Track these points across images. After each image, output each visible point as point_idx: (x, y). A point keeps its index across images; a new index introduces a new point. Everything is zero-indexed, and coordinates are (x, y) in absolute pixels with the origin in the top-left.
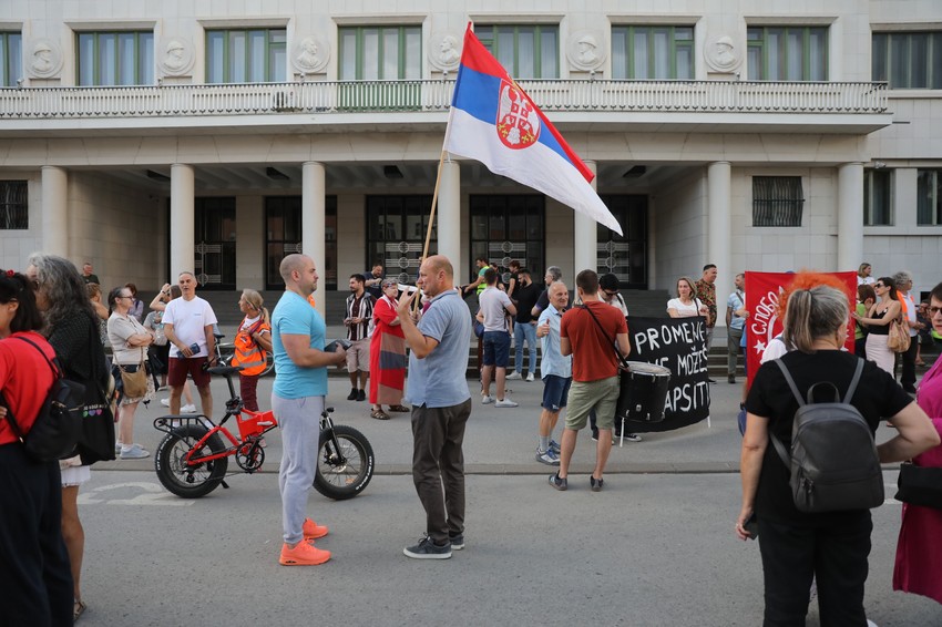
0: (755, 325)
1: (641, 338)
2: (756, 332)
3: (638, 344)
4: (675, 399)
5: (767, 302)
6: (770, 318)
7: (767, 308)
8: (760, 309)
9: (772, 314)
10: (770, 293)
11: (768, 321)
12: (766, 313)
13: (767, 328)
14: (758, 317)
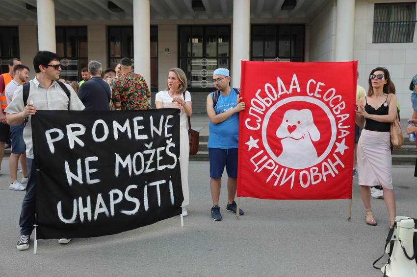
0: (248, 120)
1: (54, 135)
2: (249, 127)
3: (50, 141)
4: (112, 203)
5: (263, 95)
6: (265, 112)
7: (262, 102)
8: (255, 103)
9: (268, 109)
10: (267, 85)
11: (263, 117)
12: (262, 108)
13: (261, 123)
14: (253, 111)
